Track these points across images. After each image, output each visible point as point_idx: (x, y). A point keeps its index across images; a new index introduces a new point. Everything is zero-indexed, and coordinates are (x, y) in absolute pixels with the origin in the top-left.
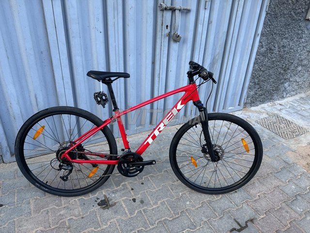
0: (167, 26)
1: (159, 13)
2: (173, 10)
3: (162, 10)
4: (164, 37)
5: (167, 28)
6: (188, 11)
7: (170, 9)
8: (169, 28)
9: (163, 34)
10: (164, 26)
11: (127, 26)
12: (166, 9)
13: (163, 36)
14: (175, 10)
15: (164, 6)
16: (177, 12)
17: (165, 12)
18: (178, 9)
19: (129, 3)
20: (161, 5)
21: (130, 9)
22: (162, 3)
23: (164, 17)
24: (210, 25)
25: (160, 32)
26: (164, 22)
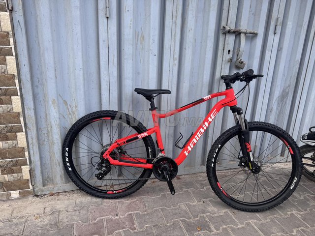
0: (229, 51)
1: (222, 38)
2: (237, 33)
3: (225, 34)
4: (225, 63)
5: (229, 54)
6: (255, 35)
7: (234, 32)
9: (224, 59)
10: (226, 51)
14: (240, 33)
15: (228, 28)
16: (242, 36)
17: (227, 36)
18: (243, 33)
19: (189, 25)
20: (224, 27)
21: (189, 31)
22: (225, 26)
23: (226, 41)
24: (280, 52)
25: (221, 57)
26: (226, 46)
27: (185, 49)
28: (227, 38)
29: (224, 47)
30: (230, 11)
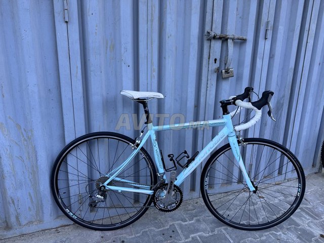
0: (216, 60)
1: (206, 44)
2: (224, 39)
3: (210, 40)
4: (212, 74)
5: (215, 63)
7: (220, 38)
8: (218, 62)
9: (210, 69)
10: (212, 60)
11: (164, 59)
12: (214, 38)
13: (210, 72)
14: (227, 39)
15: (212, 34)
16: (230, 41)
17: (213, 42)
18: (231, 38)
19: (167, 30)
20: (208, 33)
22: (209, 31)
23: (212, 48)
24: (272, 60)
25: (206, 67)
26: (211, 55)
28: (212, 45)
29: (209, 56)
30: (215, 15)
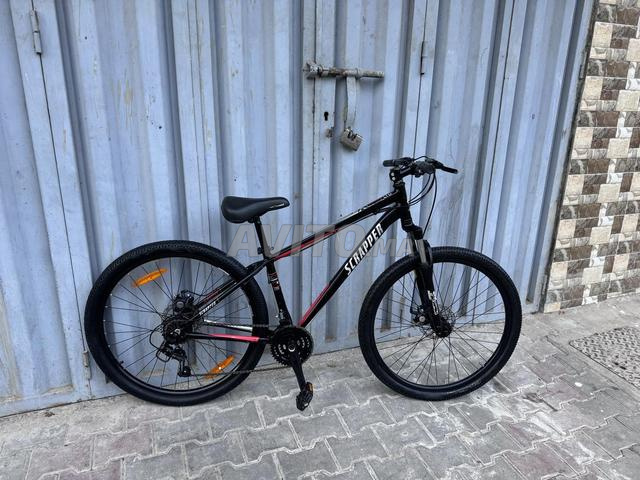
0: (326, 114)
1: (307, 86)
2: (339, 77)
3: (312, 78)
4: (321, 139)
5: (326, 119)
6: (379, 80)
7: (332, 75)
8: (331, 118)
9: (317, 131)
10: (319, 115)
11: (227, 114)
13: (317, 138)
14: (345, 77)
15: (315, 68)
16: (350, 81)
17: (319, 83)
18: (351, 76)
19: (230, 63)
20: (309, 66)
21: (233, 75)
22: (310, 63)
23: (317, 93)
24: (436, 112)
25: (309, 127)
26: (317, 105)
27: (229, 112)
28: (318, 88)
29: (314, 107)
30: (319, 33)
